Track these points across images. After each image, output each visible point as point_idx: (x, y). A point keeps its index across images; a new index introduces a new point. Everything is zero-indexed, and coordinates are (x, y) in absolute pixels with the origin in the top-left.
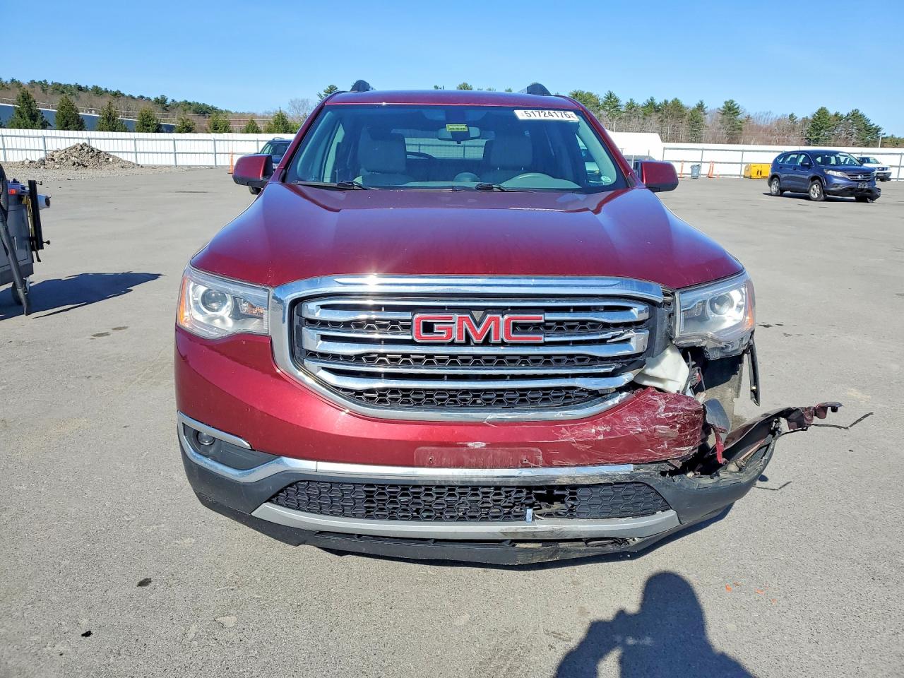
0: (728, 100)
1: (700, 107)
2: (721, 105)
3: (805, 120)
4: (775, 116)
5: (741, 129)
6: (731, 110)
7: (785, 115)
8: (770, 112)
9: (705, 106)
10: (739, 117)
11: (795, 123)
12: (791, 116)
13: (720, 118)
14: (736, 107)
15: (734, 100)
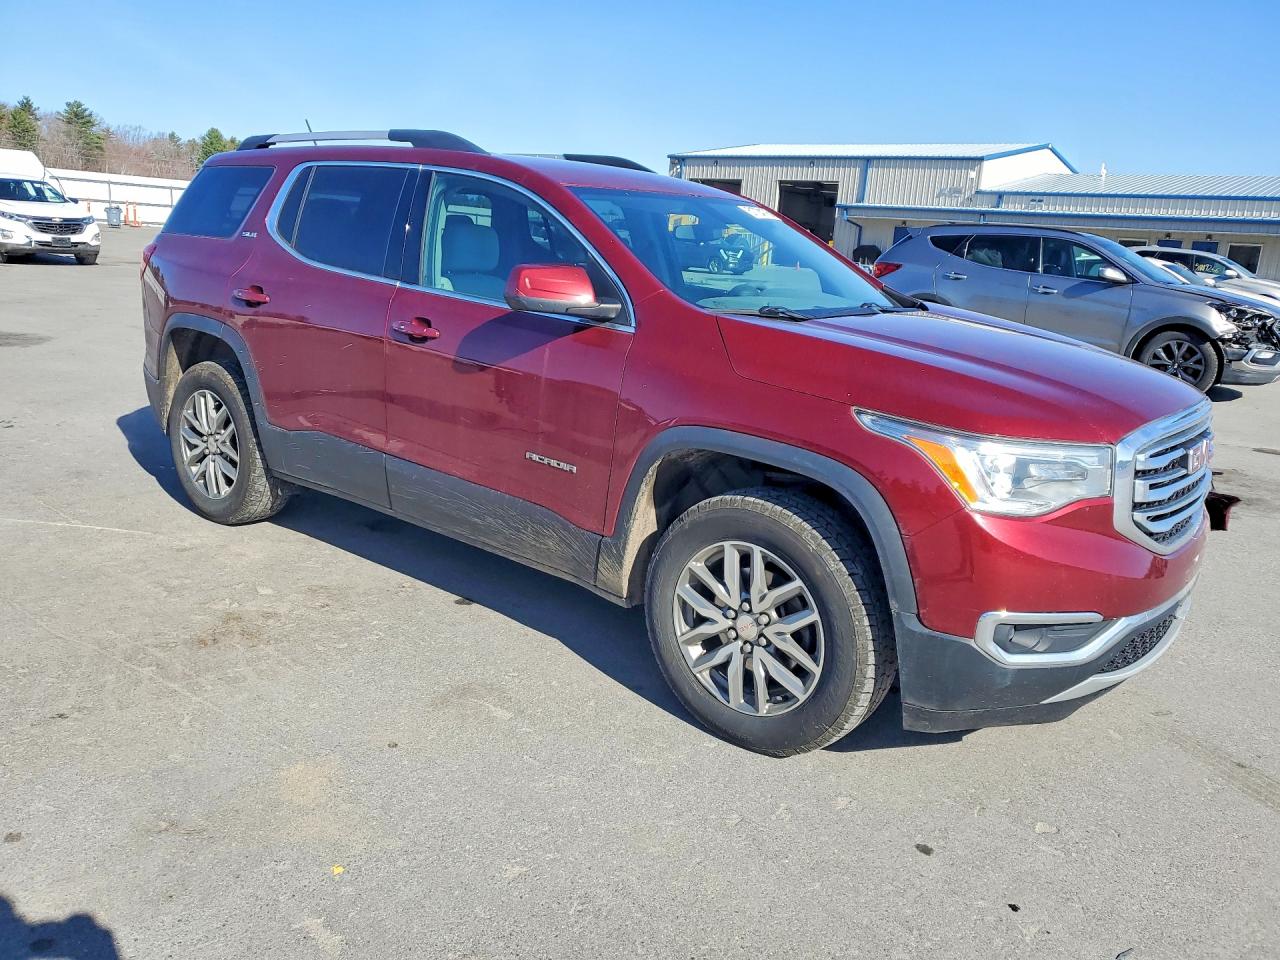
0: (72, 101)
1: (26, 106)
2: (62, 108)
3: (192, 143)
4: (148, 134)
5: (101, 149)
6: (78, 117)
7: (163, 134)
8: (140, 127)
9: (34, 106)
10: (94, 129)
11: (178, 146)
12: (172, 136)
13: (64, 127)
14: (87, 113)
15: (83, 102)
